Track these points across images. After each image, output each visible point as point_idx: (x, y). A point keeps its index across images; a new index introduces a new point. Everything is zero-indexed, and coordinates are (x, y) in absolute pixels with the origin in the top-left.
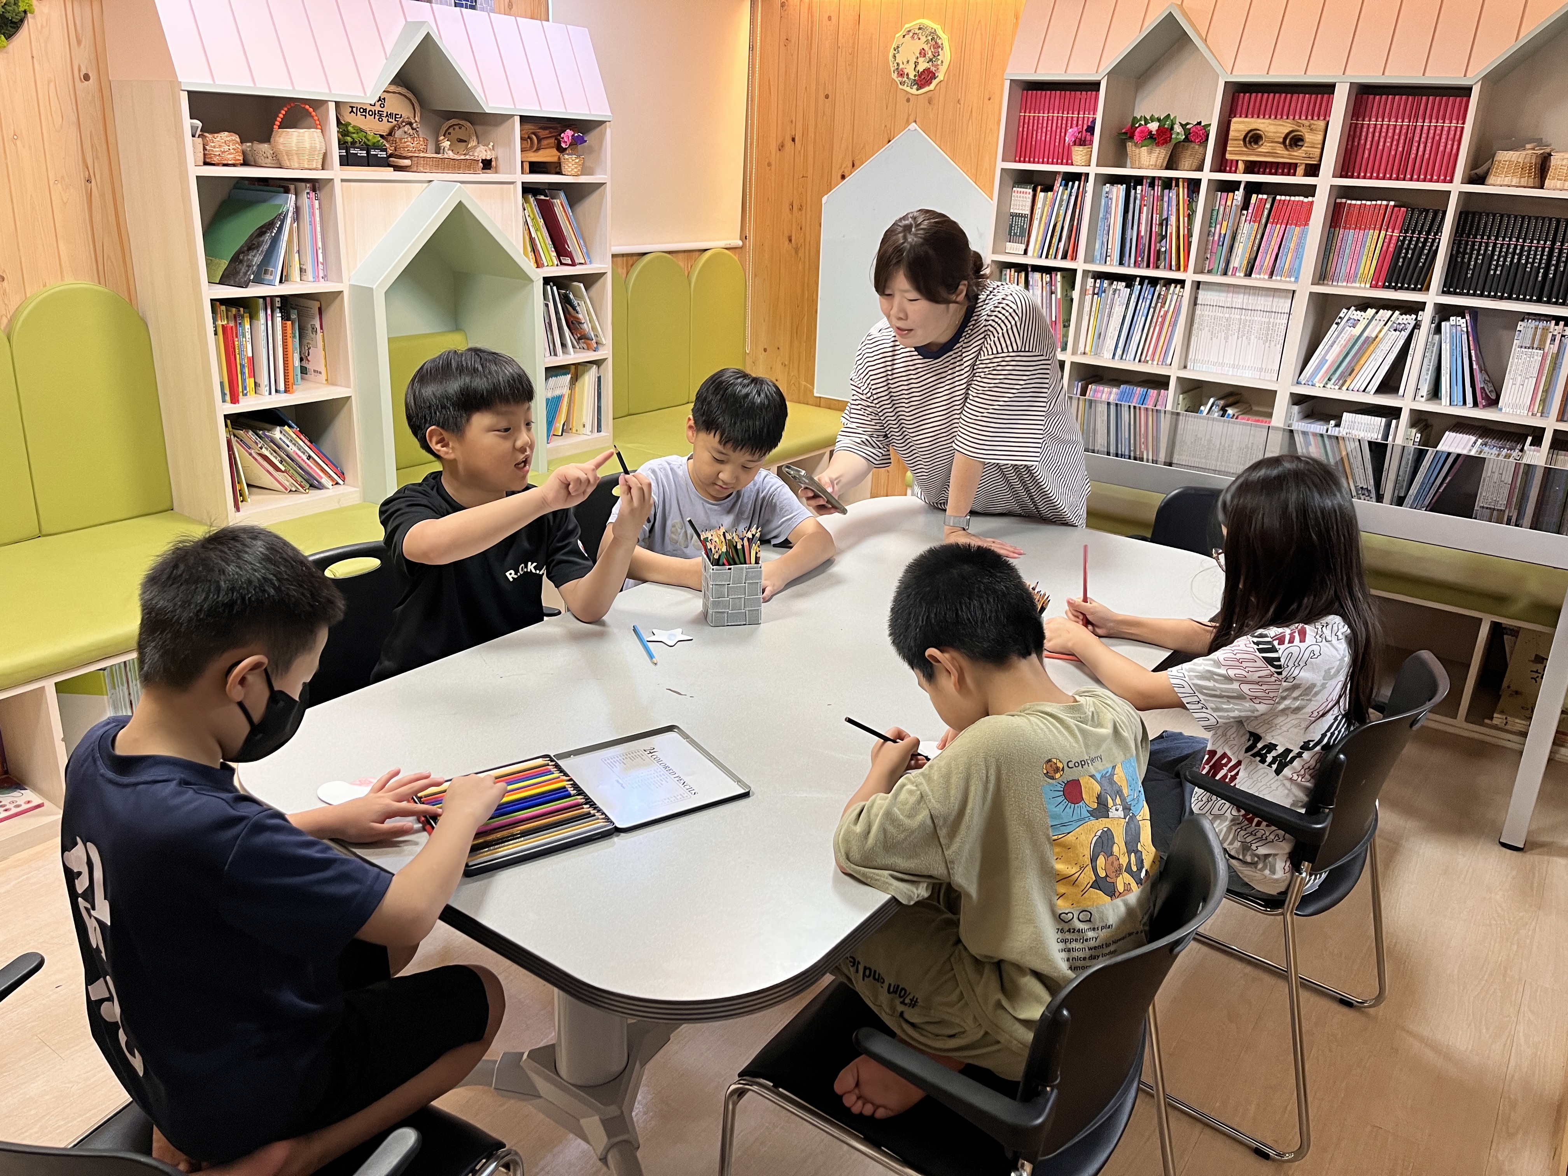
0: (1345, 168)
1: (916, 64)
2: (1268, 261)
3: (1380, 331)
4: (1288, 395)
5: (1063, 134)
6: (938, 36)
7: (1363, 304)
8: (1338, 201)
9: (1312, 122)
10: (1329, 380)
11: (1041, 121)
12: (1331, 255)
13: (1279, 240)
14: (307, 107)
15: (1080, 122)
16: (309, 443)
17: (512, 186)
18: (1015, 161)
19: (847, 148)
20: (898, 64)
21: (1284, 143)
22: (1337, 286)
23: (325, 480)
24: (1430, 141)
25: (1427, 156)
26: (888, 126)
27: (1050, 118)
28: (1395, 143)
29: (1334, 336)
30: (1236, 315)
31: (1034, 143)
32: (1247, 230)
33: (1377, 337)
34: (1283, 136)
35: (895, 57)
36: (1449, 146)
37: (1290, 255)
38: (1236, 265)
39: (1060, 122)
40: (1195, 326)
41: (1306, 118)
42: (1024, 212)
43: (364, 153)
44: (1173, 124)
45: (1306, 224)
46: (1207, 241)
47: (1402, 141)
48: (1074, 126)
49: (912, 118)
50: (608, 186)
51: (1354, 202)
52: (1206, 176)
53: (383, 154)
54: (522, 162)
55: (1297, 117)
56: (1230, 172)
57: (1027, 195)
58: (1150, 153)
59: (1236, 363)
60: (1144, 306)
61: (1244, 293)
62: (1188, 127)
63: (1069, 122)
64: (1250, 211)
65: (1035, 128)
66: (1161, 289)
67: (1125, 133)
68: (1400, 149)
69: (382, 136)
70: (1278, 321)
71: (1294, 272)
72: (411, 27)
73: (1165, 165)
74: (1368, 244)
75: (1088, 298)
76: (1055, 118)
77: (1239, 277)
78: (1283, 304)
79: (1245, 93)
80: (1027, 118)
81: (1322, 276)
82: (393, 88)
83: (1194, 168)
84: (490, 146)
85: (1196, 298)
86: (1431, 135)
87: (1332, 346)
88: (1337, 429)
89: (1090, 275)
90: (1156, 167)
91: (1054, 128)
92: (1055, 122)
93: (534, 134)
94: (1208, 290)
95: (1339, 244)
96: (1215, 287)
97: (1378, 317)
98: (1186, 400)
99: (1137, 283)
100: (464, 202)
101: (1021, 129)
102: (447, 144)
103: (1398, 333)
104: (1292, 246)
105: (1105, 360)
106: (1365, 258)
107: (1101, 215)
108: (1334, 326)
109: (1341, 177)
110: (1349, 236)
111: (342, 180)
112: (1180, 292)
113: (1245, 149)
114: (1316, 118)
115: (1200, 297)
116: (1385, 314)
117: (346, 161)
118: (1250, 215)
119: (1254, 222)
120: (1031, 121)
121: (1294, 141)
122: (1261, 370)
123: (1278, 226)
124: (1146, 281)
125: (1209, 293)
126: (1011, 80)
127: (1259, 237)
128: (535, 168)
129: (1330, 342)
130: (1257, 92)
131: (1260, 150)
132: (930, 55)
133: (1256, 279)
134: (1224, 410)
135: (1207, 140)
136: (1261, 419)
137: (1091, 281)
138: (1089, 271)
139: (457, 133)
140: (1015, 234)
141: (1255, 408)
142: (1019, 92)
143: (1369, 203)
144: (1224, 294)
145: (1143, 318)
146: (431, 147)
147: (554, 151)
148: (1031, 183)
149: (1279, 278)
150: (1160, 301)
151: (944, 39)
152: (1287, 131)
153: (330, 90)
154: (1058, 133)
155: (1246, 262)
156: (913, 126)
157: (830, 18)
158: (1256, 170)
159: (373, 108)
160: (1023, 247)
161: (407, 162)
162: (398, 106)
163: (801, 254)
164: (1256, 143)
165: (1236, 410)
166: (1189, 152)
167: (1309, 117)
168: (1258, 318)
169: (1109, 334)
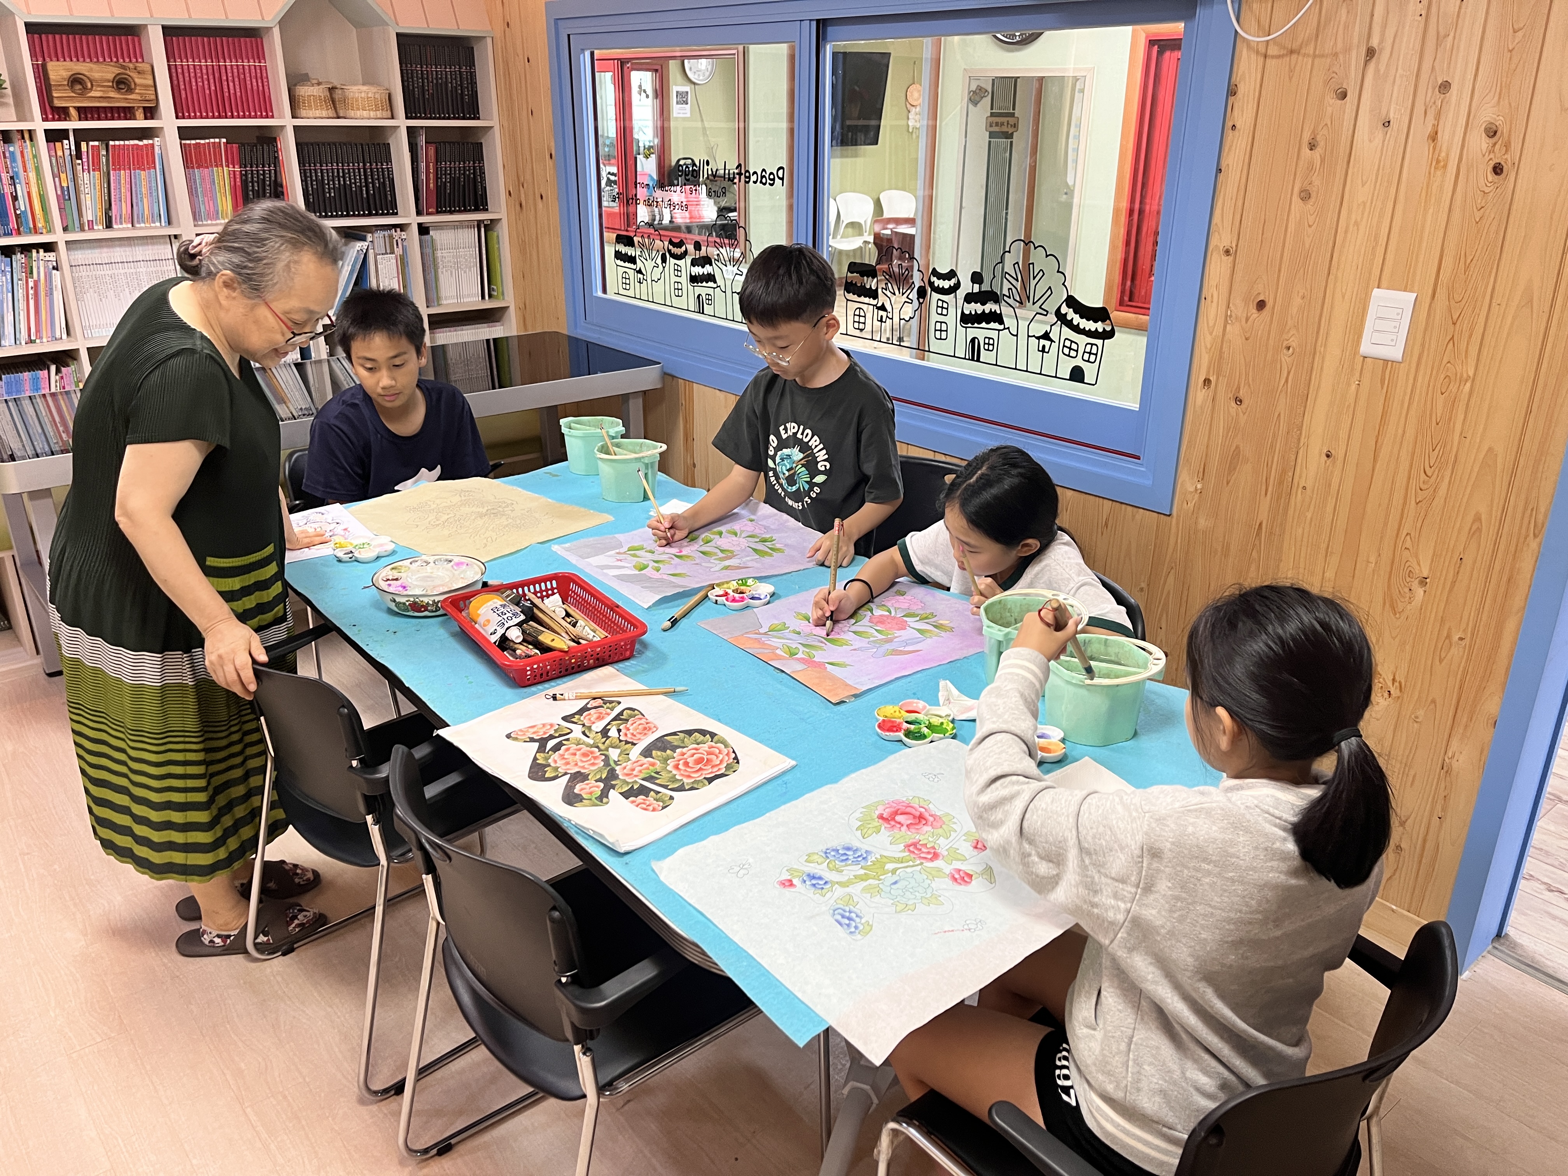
0: (175, 109)
2: (125, 209)
13: (128, 187)
21: (114, 86)
24: (236, 79)
25: (238, 94)
28: (206, 83)
32: (90, 181)
34: (111, 79)
36: (255, 84)
37: (145, 200)
45: (152, 167)
47: (212, 81)
61: (112, 247)
64: (85, 159)
68: (213, 88)
74: (216, 181)
78: (165, 250)
79: (39, 34)
86: (236, 74)
94: (77, 249)
95: (190, 184)
104: (144, 191)
106: (219, 195)
109: (177, 117)
113: (71, 94)
118: (86, 164)
119: (94, 170)
121: (124, 84)
125: (79, 252)
127: (105, 188)
130: (53, 34)
143: (202, 141)
144: (97, 251)
152: (114, 74)
158: (88, 116)
164: (84, 87)
168: (143, 269)
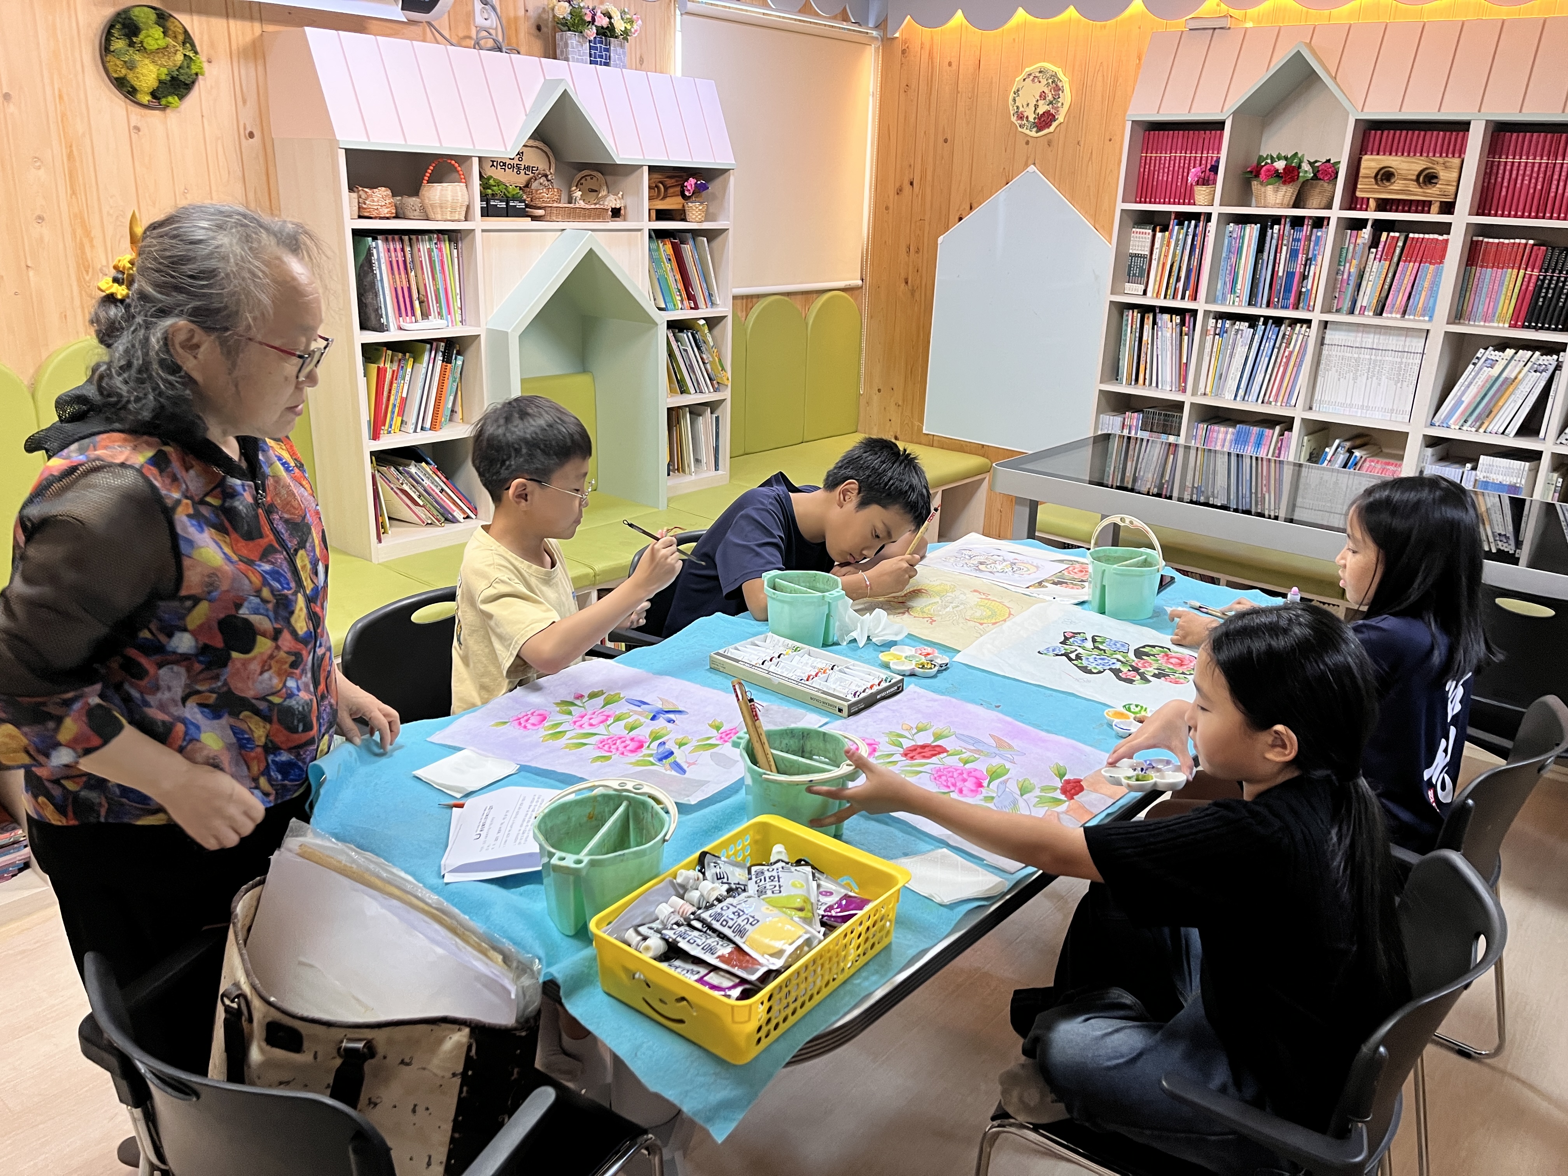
0: (1482, 206)
1: (1036, 106)
2: (1401, 299)
3: (1520, 372)
4: (1421, 437)
5: (1185, 174)
6: (1059, 79)
7: (1502, 344)
8: (1475, 239)
9: (1447, 159)
10: (1465, 421)
11: (1162, 162)
12: (1468, 294)
13: (1412, 278)
14: (453, 162)
15: (1203, 162)
16: (445, 480)
17: (639, 233)
18: (1136, 202)
19: (965, 190)
20: (1018, 107)
21: (1417, 180)
22: (1474, 326)
23: (459, 515)
26: (1007, 169)
27: (1173, 158)
28: (1533, 181)
29: (1471, 377)
30: (1365, 355)
31: (1155, 183)
32: (1376, 270)
33: (1516, 378)
34: (1416, 173)
35: (1014, 100)
37: (1424, 293)
38: (1364, 304)
39: (1182, 161)
40: (1322, 366)
41: (1441, 156)
42: (1143, 253)
43: (503, 205)
44: (1301, 162)
45: (1441, 262)
46: (1336, 279)
48: (1197, 165)
49: (1031, 161)
50: (730, 231)
51: (1491, 240)
52: (1336, 213)
53: (522, 205)
54: (649, 210)
55: (1431, 154)
56: (1361, 209)
57: (1147, 236)
58: (1276, 191)
59: (1366, 404)
60: (1267, 346)
61: (1375, 333)
62: (1317, 164)
63: (1192, 162)
64: (1380, 248)
65: (1157, 168)
66: (1286, 329)
67: (1251, 172)
69: (520, 188)
70: (1411, 361)
71: (1429, 311)
72: (549, 85)
73: (1292, 203)
74: (1506, 283)
75: (1209, 338)
76: (1178, 158)
77: (1368, 316)
78: (1417, 344)
79: (1376, 130)
80: (1148, 158)
81: (1458, 314)
82: (531, 143)
83: (1322, 206)
84: (620, 195)
85: (1323, 338)
87: (1468, 386)
88: (1474, 472)
89: (1212, 315)
90: (1282, 206)
91: (1176, 168)
92: (1177, 161)
93: (661, 182)
94: (1335, 330)
95: (1475, 283)
96: (1344, 327)
97: (1517, 357)
98: (1311, 442)
99: (1261, 323)
100: (595, 249)
101: (1142, 170)
102: (578, 194)
103: (1538, 374)
104: (1426, 284)
105: (1227, 401)
106: (1503, 297)
107: (1224, 255)
108: (1471, 366)
109: (1478, 214)
110: (1486, 275)
111: (483, 231)
112: (1306, 331)
113: (1376, 187)
114: (1450, 155)
115: (1327, 337)
116: (1524, 354)
117: (487, 212)
118: (1379, 253)
119: (1385, 260)
120: (1153, 162)
121: (1428, 178)
122: (1392, 410)
123: (1412, 264)
124: (1271, 321)
125: (1337, 333)
126: (1133, 121)
127: (1390, 275)
128: (661, 215)
129: (1466, 383)
130: (1389, 129)
131: (1392, 187)
132: (1050, 97)
133: (1388, 318)
134: (1350, 451)
135: (1336, 177)
136: (1392, 461)
137: (1212, 322)
138: (1210, 312)
139: (589, 183)
140: (1134, 275)
141: (1386, 450)
142: (1140, 133)
143: (1506, 241)
144: (1353, 334)
145: (1267, 359)
146: (564, 197)
147: (680, 199)
148: (1151, 224)
149: (1412, 317)
150: (1285, 341)
151: (1065, 82)
152: (1421, 169)
153: (474, 146)
154: (1180, 173)
155: (1375, 301)
156: (1032, 168)
157: (950, 64)
158: (1388, 207)
159: (512, 162)
160: (1142, 287)
161: (541, 212)
162: (535, 159)
163: (917, 295)
164: (1388, 180)
165: (1364, 452)
166: (1317, 190)
167: (1444, 155)
168: (1389, 358)
169: (1231, 375)
